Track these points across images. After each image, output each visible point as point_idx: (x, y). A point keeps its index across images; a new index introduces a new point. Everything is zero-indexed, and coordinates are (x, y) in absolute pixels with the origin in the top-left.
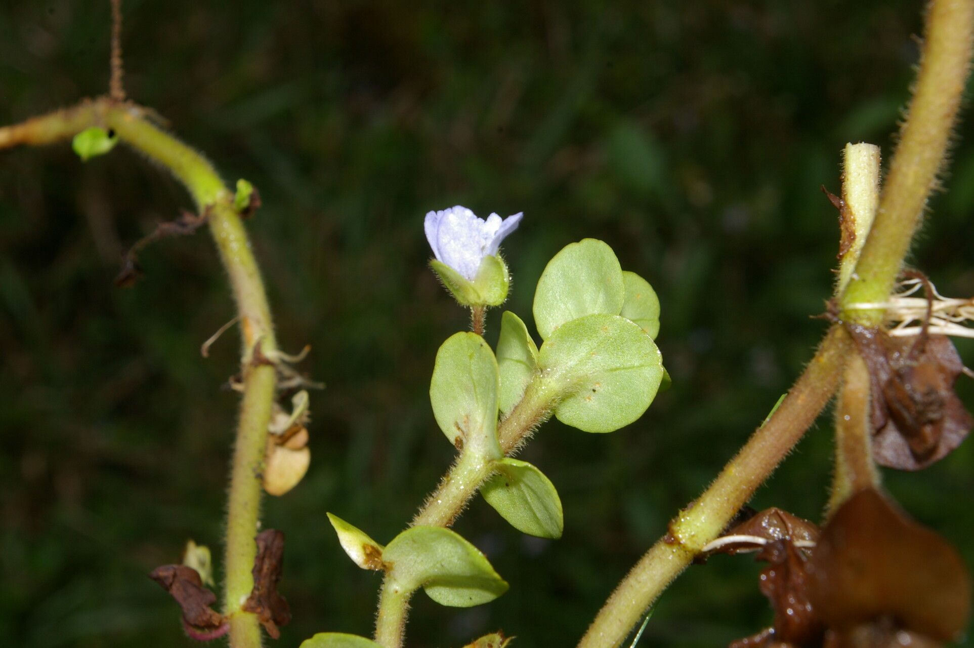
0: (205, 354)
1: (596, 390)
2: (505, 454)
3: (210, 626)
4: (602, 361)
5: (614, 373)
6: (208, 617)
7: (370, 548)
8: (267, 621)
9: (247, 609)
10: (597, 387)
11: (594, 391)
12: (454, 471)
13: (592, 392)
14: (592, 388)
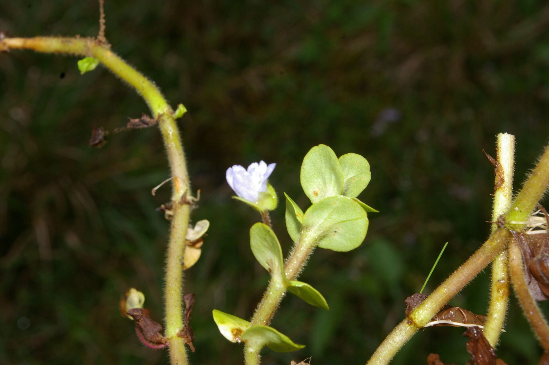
0: (154, 194)
1: (337, 231)
2: (292, 279)
3: (160, 343)
4: (336, 218)
5: (344, 223)
6: (160, 339)
7: (235, 330)
8: (189, 342)
9: (179, 335)
10: (337, 230)
11: (336, 232)
12: (269, 290)
13: (334, 233)
14: (334, 230)
